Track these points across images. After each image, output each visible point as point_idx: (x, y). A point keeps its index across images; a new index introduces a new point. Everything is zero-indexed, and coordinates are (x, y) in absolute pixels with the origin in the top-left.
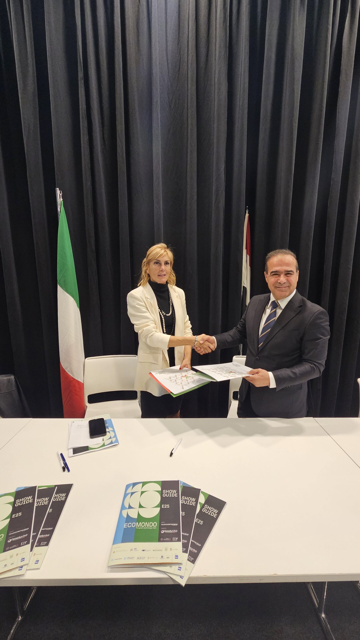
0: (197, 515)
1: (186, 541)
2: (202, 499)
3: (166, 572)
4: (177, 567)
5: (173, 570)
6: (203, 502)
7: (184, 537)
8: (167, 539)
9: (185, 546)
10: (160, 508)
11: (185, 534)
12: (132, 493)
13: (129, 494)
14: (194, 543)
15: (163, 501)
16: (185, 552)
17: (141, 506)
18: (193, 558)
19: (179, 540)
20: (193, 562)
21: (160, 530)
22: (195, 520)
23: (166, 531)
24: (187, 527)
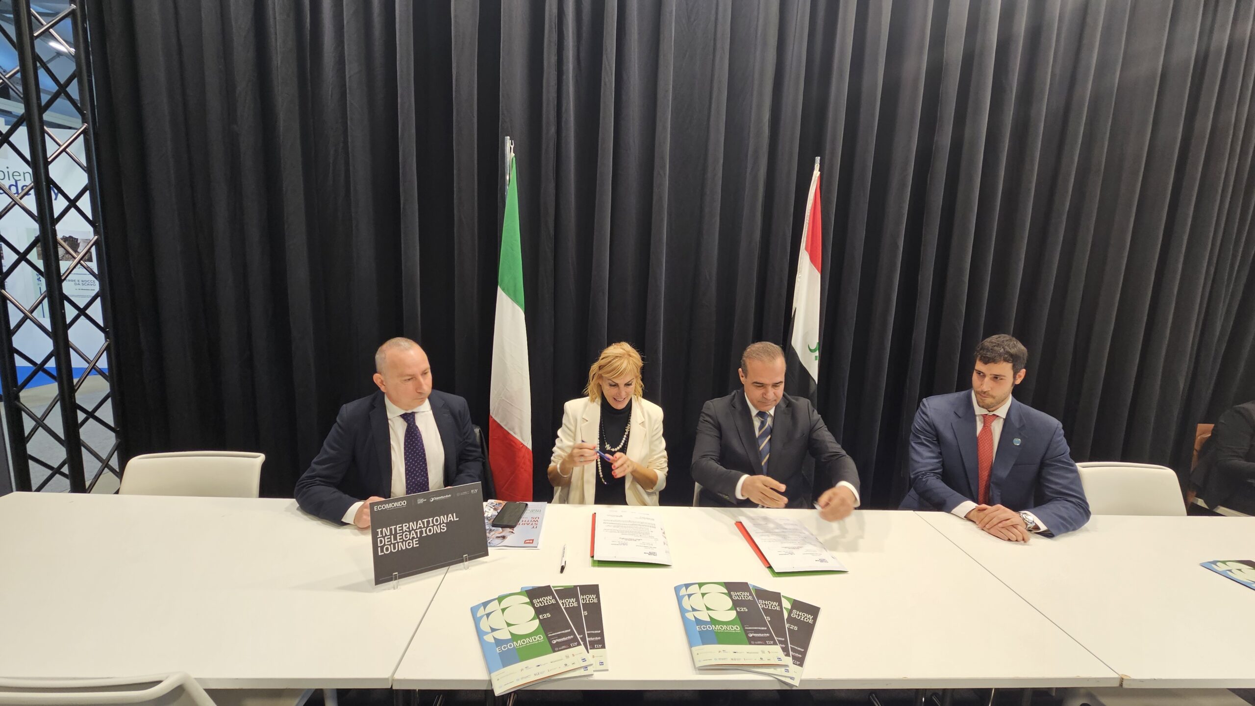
0: (787, 619)
1: (784, 646)
2: (786, 605)
3: (772, 674)
4: (783, 669)
5: (780, 671)
6: (789, 607)
7: (780, 642)
8: (759, 642)
9: (785, 650)
10: (735, 612)
11: (780, 639)
12: (690, 596)
13: (684, 596)
14: (795, 648)
15: (736, 604)
16: (790, 656)
17: (708, 609)
18: (800, 661)
19: (775, 644)
20: (801, 665)
21: (747, 635)
22: (787, 626)
23: (754, 635)
24: (780, 632)
